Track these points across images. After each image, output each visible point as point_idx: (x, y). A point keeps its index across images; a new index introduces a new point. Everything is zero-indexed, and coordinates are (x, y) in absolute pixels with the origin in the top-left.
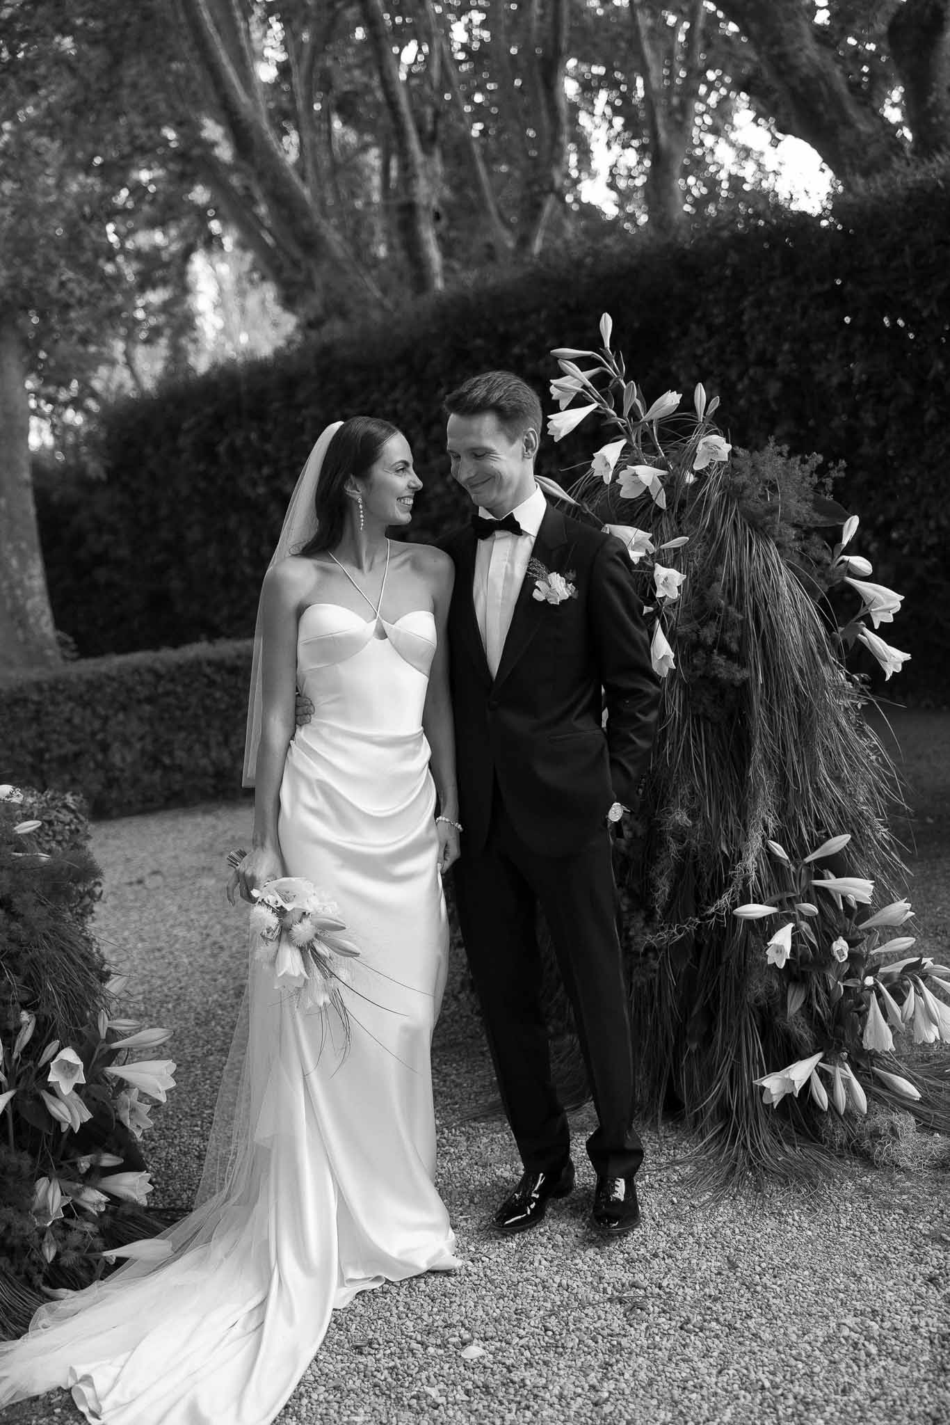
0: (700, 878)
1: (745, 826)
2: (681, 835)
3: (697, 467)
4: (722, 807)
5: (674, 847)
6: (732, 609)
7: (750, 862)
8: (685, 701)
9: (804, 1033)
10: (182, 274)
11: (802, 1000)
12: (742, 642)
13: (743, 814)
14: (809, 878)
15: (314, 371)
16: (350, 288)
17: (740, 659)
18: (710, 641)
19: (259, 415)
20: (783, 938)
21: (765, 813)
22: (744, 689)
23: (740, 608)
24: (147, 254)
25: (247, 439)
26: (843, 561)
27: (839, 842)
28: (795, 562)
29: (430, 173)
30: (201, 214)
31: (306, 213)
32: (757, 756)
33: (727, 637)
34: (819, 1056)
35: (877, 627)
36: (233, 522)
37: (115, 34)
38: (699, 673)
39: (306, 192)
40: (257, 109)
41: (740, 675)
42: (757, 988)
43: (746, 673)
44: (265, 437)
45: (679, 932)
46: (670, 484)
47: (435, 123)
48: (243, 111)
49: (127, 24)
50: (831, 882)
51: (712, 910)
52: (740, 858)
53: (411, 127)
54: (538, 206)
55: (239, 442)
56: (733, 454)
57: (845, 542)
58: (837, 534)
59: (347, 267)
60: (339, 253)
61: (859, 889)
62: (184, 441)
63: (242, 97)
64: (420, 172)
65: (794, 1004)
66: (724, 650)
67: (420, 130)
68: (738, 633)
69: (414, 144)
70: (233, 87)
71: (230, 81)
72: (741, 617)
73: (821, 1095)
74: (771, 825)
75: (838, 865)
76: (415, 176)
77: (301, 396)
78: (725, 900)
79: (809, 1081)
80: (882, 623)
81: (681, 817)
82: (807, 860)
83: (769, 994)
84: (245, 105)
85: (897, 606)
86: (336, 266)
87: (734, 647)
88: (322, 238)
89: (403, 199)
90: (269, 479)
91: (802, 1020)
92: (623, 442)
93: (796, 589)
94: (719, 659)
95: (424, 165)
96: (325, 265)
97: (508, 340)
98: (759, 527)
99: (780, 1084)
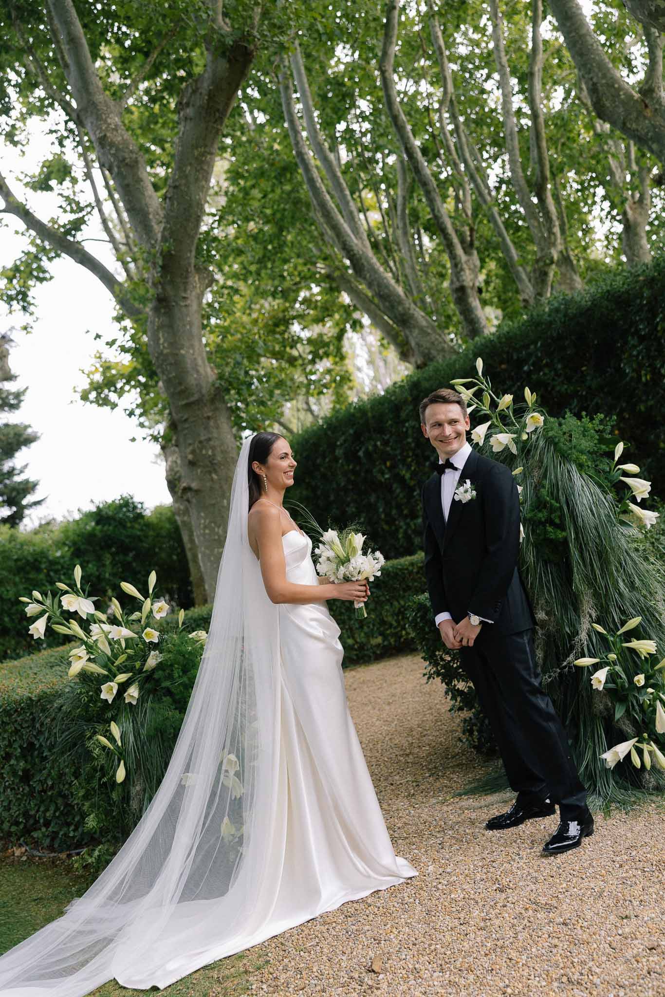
0: (557, 647)
1: (579, 617)
2: (543, 624)
3: (529, 429)
4: (564, 606)
5: (540, 632)
6: (553, 502)
7: (583, 636)
8: (537, 553)
9: (629, 729)
10: (339, 349)
11: (623, 711)
12: (562, 517)
13: (577, 609)
14: (622, 642)
15: (410, 399)
16: (433, 343)
17: (562, 527)
18: (543, 519)
19: (381, 431)
20: (601, 676)
21: (588, 607)
22: (565, 542)
23: (558, 500)
24: (316, 340)
25: (375, 446)
26: (619, 469)
27: (634, 622)
28: (591, 472)
29: (472, 267)
30: (347, 310)
31: (400, 302)
32: (577, 577)
33: (553, 516)
34: (636, 739)
35: (639, 501)
36: (373, 499)
37: (278, 216)
38: (541, 537)
39: (399, 288)
40: (364, 246)
41: (561, 535)
42: (599, 706)
43: (564, 534)
44: (386, 443)
45: (550, 677)
46: (517, 441)
47: (471, 236)
48: (355, 248)
49: (284, 210)
50: (635, 644)
51: (565, 663)
52: (577, 634)
53: (456, 240)
54: (546, 274)
55: (370, 448)
56: (545, 421)
57: (616, 459)
58: (611, 455)
59: (429, 331)
60: (424, 323)
61: (649, 646)
62: (339, 452)
63: (354, 240)
64: (465, 266)
65: (619, 713)
66: (552, 523)
67: (462, 241)
68: (558, 513)
69: (459, 251)
70: (348, 236)
71: (346, 232)
72: (558, 505)
73: (636, 761)
74: (594, 615)
75: (637, 634)
76: (462, 270)
77: (403, 415)
78: (571, 657)
79: (630, 753)
80: (642, 499)
81: (541, 615)
82: (619, 633)
83: (607, 709)
84: (356, 245)
85: (649, 489)
86: (423, 331)
87: (557, 521)
88: (412, 316)
89: (457, 285)
90: (390, 469)
91: (627, 722)
92: (489, 423)
93: (591, 485)
94: (549, 529)
95: (467, 262)
96: (416, 332)
97: (520, 363)
98: (565, 457)
99: (612, 756)
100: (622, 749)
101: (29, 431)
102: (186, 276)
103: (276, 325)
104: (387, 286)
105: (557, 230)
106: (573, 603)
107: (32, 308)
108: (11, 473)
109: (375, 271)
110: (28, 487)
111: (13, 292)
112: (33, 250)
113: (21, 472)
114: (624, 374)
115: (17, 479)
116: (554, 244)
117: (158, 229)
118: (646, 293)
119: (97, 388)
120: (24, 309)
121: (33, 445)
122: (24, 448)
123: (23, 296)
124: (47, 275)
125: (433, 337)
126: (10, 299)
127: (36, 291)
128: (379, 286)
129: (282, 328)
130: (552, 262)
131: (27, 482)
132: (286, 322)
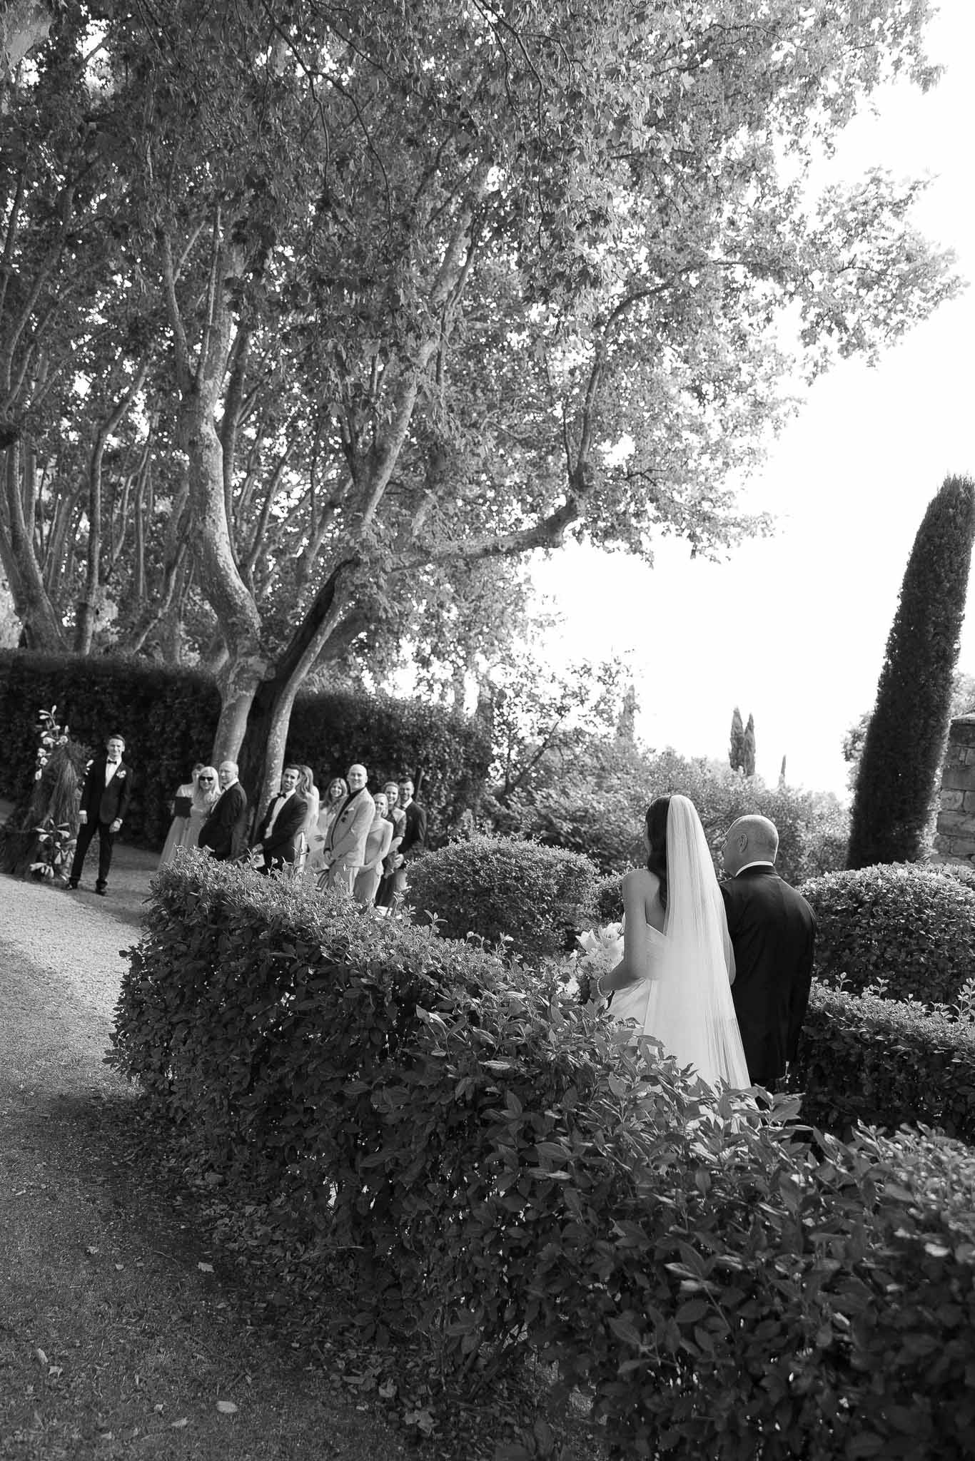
0: (33, 822)
1: (46, 815)
2: (32, 812)
3: (61, 741)
4: (42, 810)
5: (30, 814)
6: (56, 770)
8: (41, 787)
9: (45, 859)
13: (47, 812)
14: (58, 830)
17: (55, 780)
18: (49, 775)
20: (45, 837)
21: (51, 813)
23: (59, 770)
27: (66, 824)
31: (36, 587)
32: (53, 800)
33: (54, 776)
34: (46, 864)
38: (45, 781)
39: (40, 577)
42: (38, 849)
51: (33, 829)
52: (43, 820)
53: (96, 572)
54: (148, 623)
56: (69, 741)
59: (48, 619)
60: (47, 610)
61: (66, 834)
65: (45, 852)
67: (101, 572)
68: (57, 775)
69: (96, 580)
72: (58, 772)
73: (43, 870)
74: (52, 816)
78: (36, 827)
79: (41, 867)
81: (33, 808)
82: (58, 826)
86: (43, 614)
91: (46, 856)
94: (51, 778)
97: (94, 683)
98: (69, 757)
99: (34, 866)
100: (40, 865)
104: (33, 571)
105: (169, 599)
106: (47, 809)
109: (28, 555)
114: (148, 721)
116: (163, 607)
118: (179, 684)
125: (50, 623)
128: (26, 567)
130: (156, 617)
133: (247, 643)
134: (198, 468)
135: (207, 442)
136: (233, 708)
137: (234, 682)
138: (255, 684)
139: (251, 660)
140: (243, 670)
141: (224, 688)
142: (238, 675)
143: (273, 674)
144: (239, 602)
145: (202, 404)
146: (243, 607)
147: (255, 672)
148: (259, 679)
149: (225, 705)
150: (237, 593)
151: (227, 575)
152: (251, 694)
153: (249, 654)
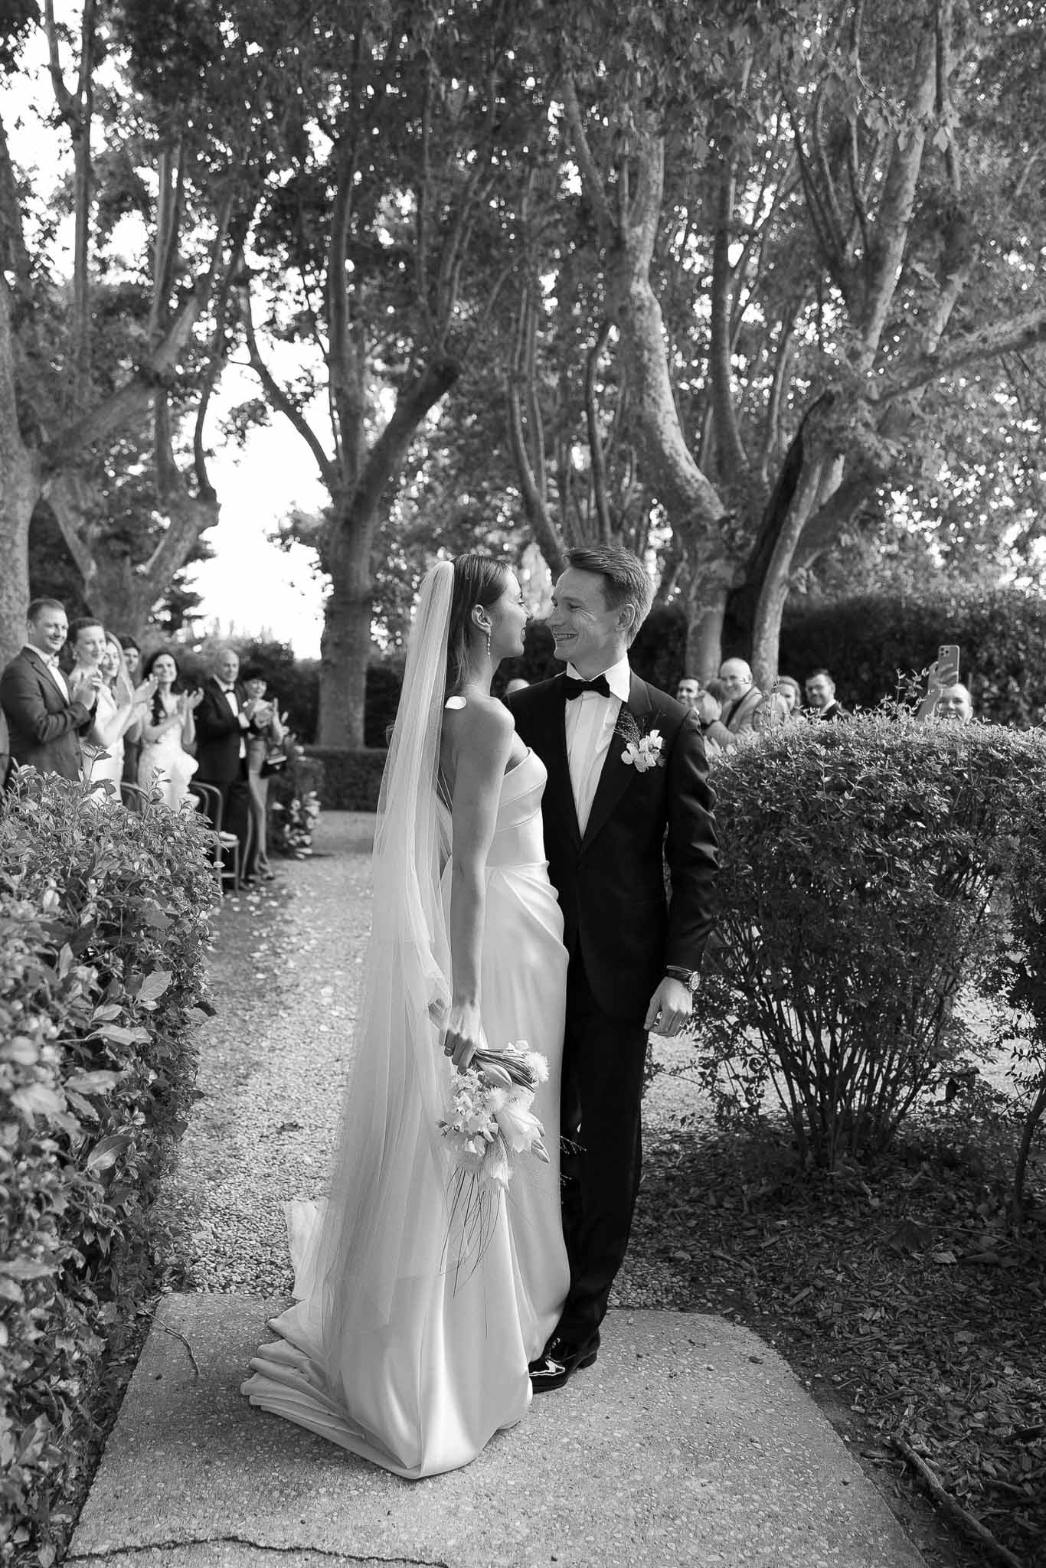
101: (209, 547)
102: (369, 511)
103: (465, 521)
107: (245, 446)
108: (180, 581)
110: (192, 600)
111: (232, 428)
112: (262, 398)
113: (191, 582)
115: (186, 589)
117: (360, 468)
119: (284, 536)
120: (239, 444)
121: (208, 561)
122: (199, 561)
123: (242, 432)
124: (267, 422)
126: (229, 432)
127: (253, 431)
129: (468, 526)
131: (194, 594)
132: (476, 521)
133: (710, 545)
134: (630, 339)
135: (638, 303)
136: (699, 631)
137: (697, 598)
138: (722, 596)
139: (714, 565)
140: (706, 580)
141: (687, 608)
142: (700, 588)
143: (742, 579)
144: (691, 494)
145: (630, 258)
146: (699, 499)
147: (720, 580)
148: (726, 588)
149: (691, 629)
150: (688, 482)
151: (676, 464)
152: (720, 608)
153: (711, 559)
